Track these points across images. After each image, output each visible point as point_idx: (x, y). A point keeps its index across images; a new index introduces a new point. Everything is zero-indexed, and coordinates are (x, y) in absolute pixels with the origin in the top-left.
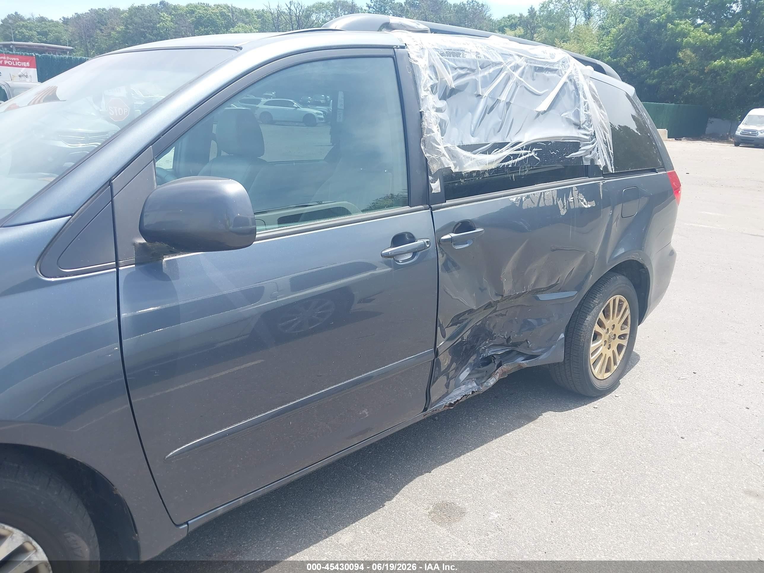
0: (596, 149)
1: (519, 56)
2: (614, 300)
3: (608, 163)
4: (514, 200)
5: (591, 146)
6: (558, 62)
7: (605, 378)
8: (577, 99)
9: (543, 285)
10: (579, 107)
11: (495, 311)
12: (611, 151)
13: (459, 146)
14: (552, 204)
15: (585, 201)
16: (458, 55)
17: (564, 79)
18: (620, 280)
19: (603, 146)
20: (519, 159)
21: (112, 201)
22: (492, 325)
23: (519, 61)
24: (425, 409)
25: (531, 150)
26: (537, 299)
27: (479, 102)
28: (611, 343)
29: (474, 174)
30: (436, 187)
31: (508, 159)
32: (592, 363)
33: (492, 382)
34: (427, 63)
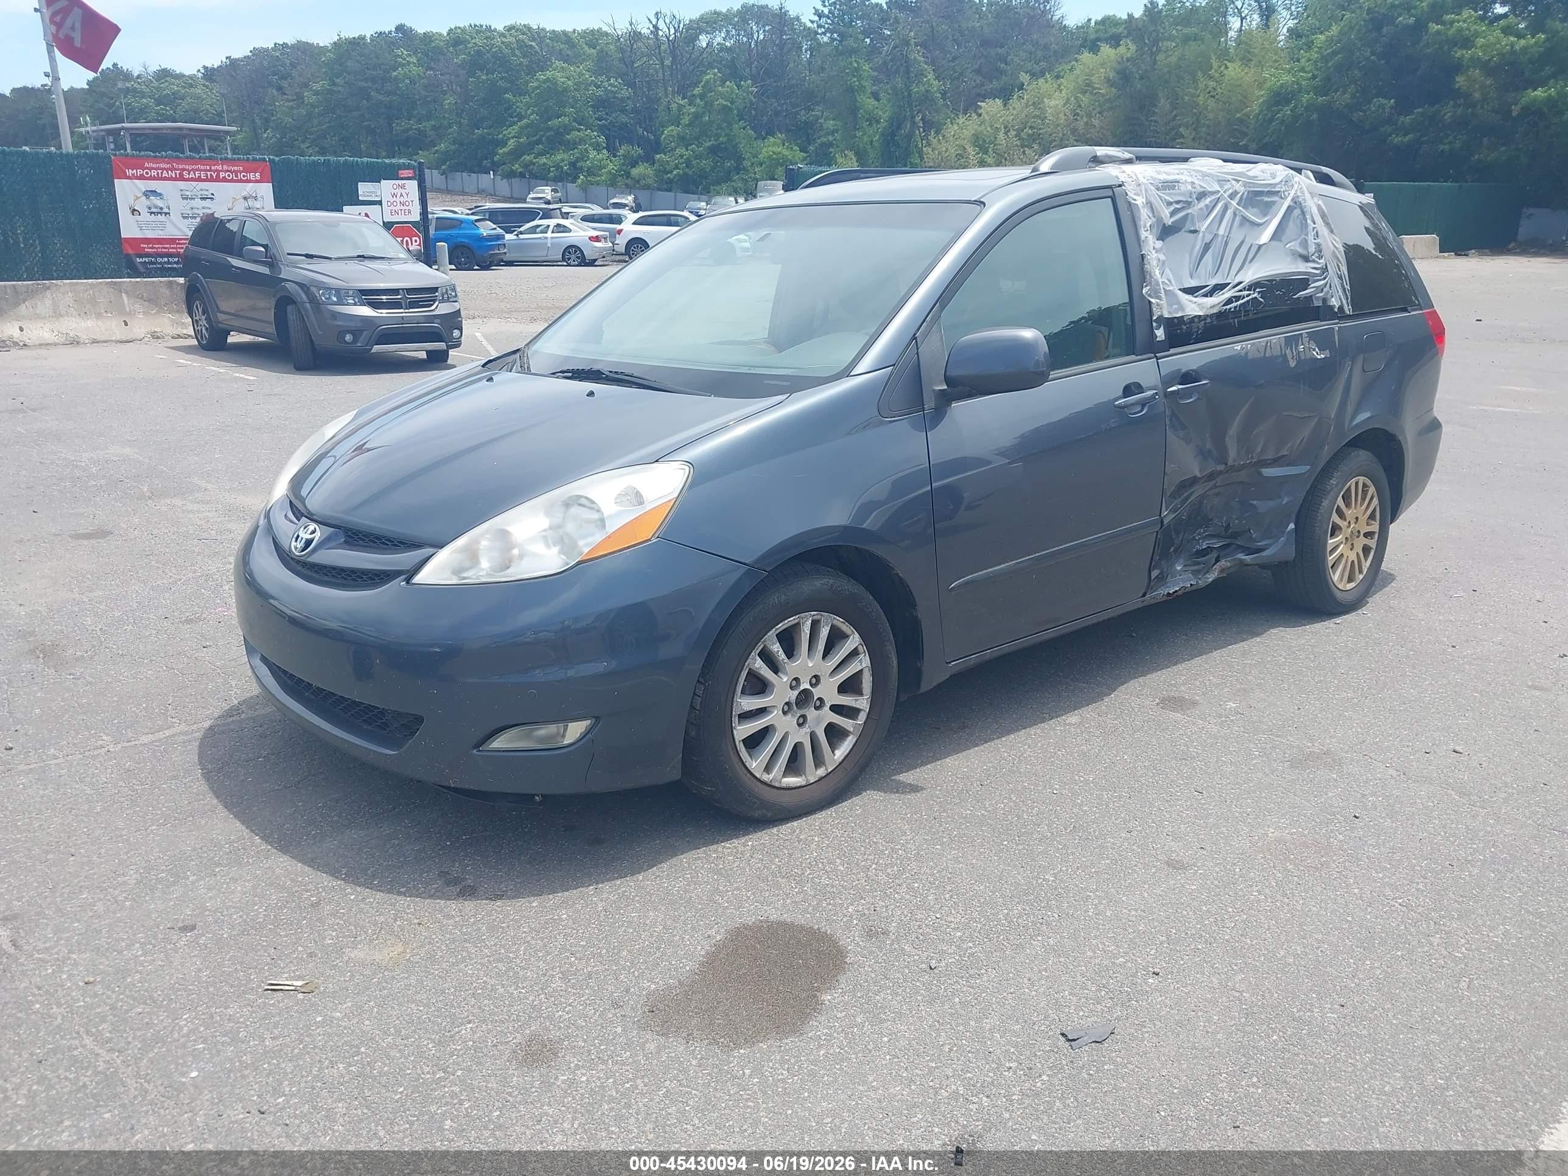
0: (1328, 285)
1: (1236, 180)
2: (1357, 483)
3: (1344, 302)
4: (1239, 348)
5: (1323, 282)
6: (1282, 181)
7: (1348, 589)
8: (1304, 226)
9: (1270, 455)
10: (1307, 235)
11: (1215, 486)
12: (1348, 287)
13: (1180, 290)
14: (1279, 354)
15: (1317, 349)
16: (1173, 188)
17: (1287, 203)
18: (1363, 456)
19: (1336, 281)
20: (1241, 302)
21: (917, 353)
22: (1209, 508)
23: (1238, 187)
24: (1144, 595)
25: (1254, 290)
26: (1260, 474)
27: (1197, 237)
28: (1354, 542)
29: (1196, 320)
30: (1160, 334)
31: (1229, 301)
32: (1330, 566)
33: (1211, 577)
34: (1144, 200)
